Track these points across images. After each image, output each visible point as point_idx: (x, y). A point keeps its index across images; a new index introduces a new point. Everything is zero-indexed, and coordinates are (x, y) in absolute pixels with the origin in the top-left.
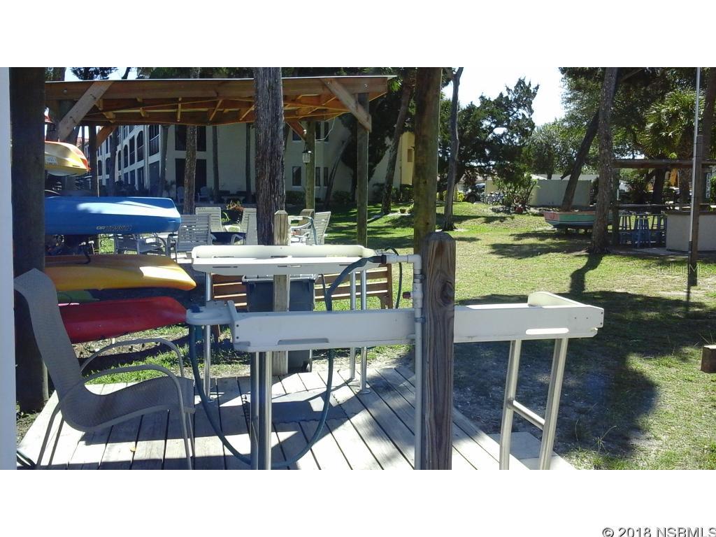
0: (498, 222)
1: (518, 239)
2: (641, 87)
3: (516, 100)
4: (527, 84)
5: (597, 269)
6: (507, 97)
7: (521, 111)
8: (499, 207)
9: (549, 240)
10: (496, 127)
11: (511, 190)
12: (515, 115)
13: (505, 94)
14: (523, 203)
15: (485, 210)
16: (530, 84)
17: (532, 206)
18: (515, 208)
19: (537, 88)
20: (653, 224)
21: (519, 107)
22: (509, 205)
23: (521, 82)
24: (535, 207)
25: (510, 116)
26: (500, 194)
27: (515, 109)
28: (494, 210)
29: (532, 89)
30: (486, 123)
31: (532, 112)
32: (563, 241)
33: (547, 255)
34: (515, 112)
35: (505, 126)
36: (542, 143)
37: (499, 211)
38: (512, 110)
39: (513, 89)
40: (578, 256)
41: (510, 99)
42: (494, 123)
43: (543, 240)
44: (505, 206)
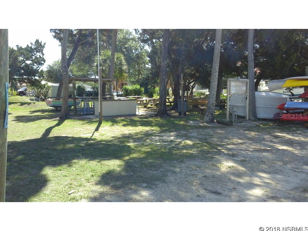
0: (27, 105)
1: (31, 113)
2: (88, 48)
3: (35, 49)
4: (40, 42)
5: (60, 126)
6: (31, 47)
7: (38, 54)
8: (33, 98)
9: (46, 113)
10: (26, 60)
11: (39, 90)
12: (36, 55)
13: (30, 45)
14: (45, 97)
15: (26, 100)
16: (41, 42)
17: (50, 98)
18: (41, 98)
19: (45, 44)
20: (92, 105)
21: (37, 52)
22: (38, 97)
23: (37, 41)
24: (51, 98)
25: (33, 56)
26: (34, 92)
27: (35, 53)
28: (30, 99)
29: (42, 44)
30: (21, 58)
31: (43, 54)
32: (52, 114)
33: (40, 121)
34: (35, 54)
35: (30, 60)
36: (57, 70)
37: (33, 100)
38: (34, 53)
39: (34, 44)
40: (54, 120)
41: (33, 48)
42: (25, 58)
43: (44, 113)
44: (36, 98)
